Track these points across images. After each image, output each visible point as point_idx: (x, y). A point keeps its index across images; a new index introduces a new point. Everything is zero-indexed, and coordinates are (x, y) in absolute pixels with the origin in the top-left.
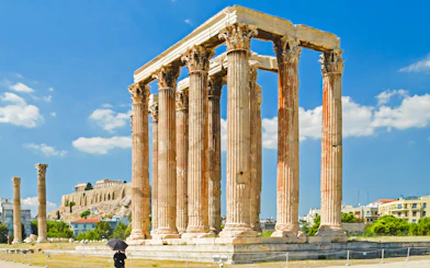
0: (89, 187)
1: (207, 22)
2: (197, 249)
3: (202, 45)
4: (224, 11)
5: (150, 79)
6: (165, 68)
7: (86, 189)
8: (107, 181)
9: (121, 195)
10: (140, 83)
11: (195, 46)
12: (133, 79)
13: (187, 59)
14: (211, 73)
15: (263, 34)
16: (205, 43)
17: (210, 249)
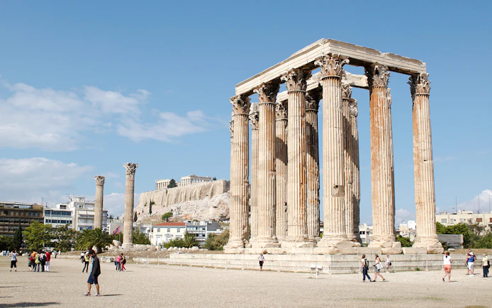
0: (173, 184)
1: (304, 50)
2: (296, 258)
3: (300, 68)
4: (319, 42)
5: (251, 92)
6: (265, 84)
7: (168, 187)
8: (194, 178)
9: (209, 193)
10: (242, 95)
11: (294, 69)
12: (235, 91)
13: (286, 79)
14: (309, 88)
15: (354, 62)
16: (302, 67)
17: (308, 258)
